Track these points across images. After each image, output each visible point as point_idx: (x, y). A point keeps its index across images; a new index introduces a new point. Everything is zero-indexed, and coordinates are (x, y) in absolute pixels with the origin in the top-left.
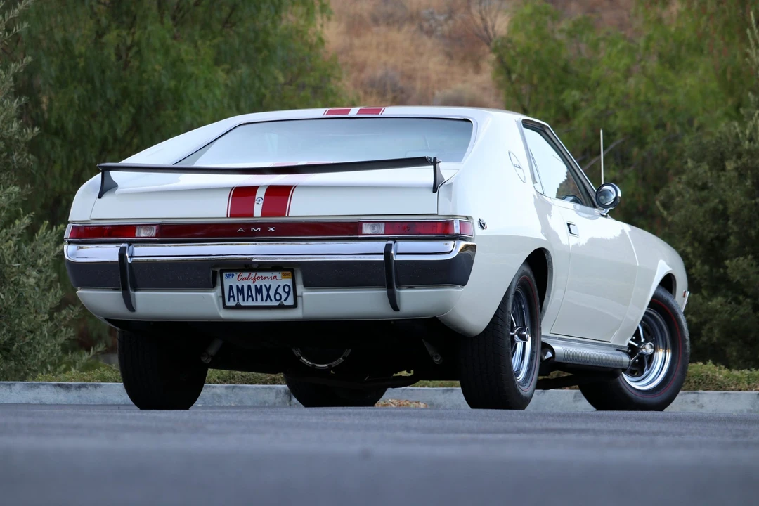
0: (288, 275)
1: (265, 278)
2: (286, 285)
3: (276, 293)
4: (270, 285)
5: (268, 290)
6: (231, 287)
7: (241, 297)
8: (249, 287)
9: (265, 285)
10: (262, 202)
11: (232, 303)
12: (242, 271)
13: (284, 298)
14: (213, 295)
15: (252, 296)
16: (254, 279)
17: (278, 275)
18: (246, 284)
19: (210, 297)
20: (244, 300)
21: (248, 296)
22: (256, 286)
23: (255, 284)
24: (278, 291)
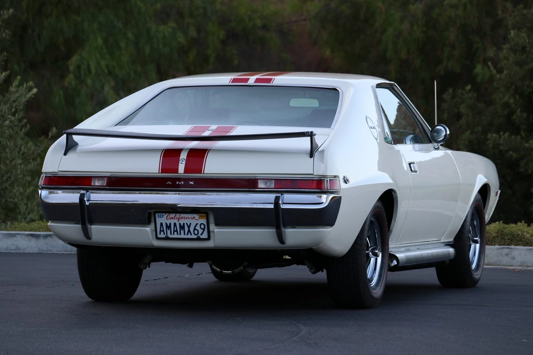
0: (204, 216)
1: (187, 218)
2: (202, 224)
3: (195, 229)
4: (190, 224)
5: (189, 227)
6: (162, 224)
7: (169, 232)
8: (175, 224)
9: (187, 223)
10: (184, 162)
11: (162, 236)
12: (170, 213)
13: (200, 233)
14: (148, 229)
15: (177, 231)
16: (179, 219)
17: (196, 216)
18: (172, 222)
19: (146, 231)
20: (171, 234)
21: (174, 231)
22: (180, 224)
23: (180, 222)
24: (196, 228)
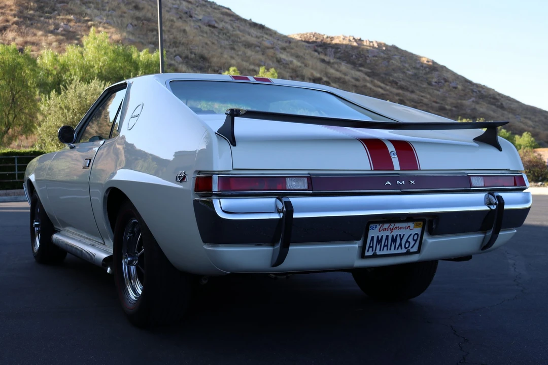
0: (420, 224)
1: (401, 228)
2: (416, 234)
3: (407, 241)
4: (404, 235)
5: (401, 239)
6: (373, 238)
7: (378, 247)
8: (387, 236)
9: (400, 235)
11: (370, 253)
12: (384, 222)
13: (411, 246)
14: (356, 245)
15: (387, 246)
16: (392, 229)
17: (411, 225)
18: (384, 234)
19: (354, 248)
20: (380, 250)
21: (384, 246)
22: (393, 236)
23: (392, 234)
24: (409, 240)
